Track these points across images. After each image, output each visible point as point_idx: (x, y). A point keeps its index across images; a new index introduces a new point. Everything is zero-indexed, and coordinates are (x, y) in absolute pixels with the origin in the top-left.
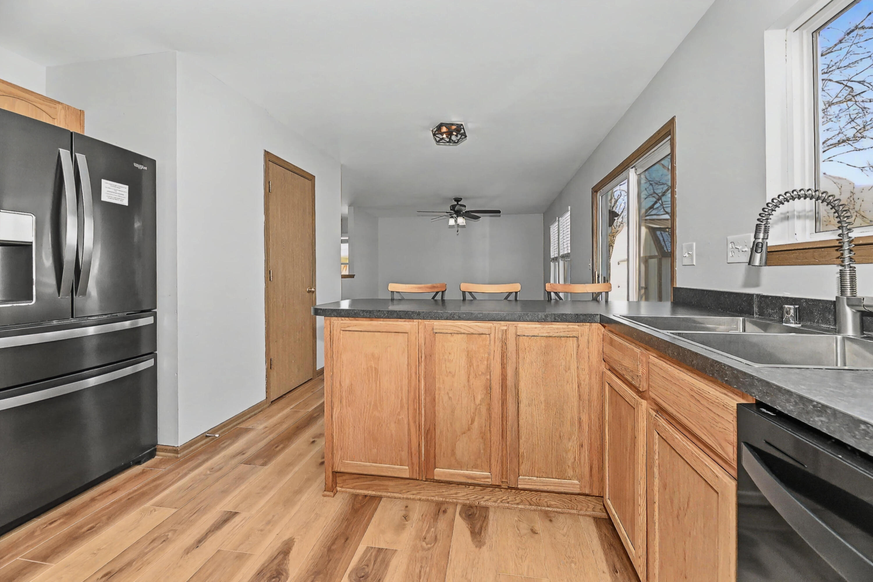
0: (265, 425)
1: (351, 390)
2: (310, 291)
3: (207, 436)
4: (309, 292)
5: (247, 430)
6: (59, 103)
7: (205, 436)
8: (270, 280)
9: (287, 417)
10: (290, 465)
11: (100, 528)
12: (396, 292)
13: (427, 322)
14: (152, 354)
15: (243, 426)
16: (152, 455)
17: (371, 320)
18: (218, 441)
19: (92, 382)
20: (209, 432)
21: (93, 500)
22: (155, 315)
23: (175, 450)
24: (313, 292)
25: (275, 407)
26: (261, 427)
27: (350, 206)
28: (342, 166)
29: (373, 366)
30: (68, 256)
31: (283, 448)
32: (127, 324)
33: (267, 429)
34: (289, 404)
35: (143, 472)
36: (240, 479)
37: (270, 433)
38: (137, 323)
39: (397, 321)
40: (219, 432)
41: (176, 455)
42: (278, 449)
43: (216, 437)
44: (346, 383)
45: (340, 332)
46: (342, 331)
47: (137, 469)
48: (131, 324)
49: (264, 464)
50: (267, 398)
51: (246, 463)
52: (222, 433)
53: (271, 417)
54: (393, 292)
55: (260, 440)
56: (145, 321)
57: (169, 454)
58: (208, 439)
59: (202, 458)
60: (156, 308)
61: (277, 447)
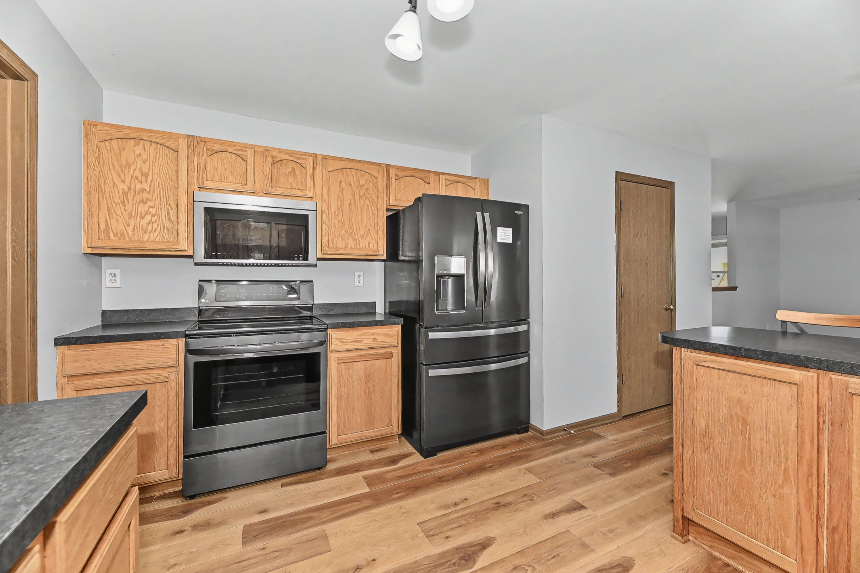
0: (615, 437)
1: (708, 434)
2: (669, 308)
3: (565, 430)
4: (667, 309)
5: (598, 437)
6: (476, 178)
7: (562, 429)
8: (622, 297)
9: (637, 437)
10: (639, 486)
11: (495, 469)
12: (791, 322)
13: (834, 376)
14: (526, 353)
15: (596, 431)
16: (526, 430)
17: (737, 359)
18: (573, 437)
19: (493, 367)
20: (566, 426)
21: (492, 448)
22: (528, 323)
23: (541, 432)
24: (671, 310)
25: (627, 423)
26: (611, 438)
27: (729, 202)
28: (713, 160)
29: (740, 415)
30: (481, 280)
31: (632, 468)
32: (512, 329)
33: (616, 442)
34: (640, 425)
35: (521, 441)
36: (589, 479)
37: (620, 447)
38: (517, 329)
39: (779, 366)
40: (575, 429)
41: (542, 437)
42: (626, 465)
43: (572, 433)
44: (701, 423)
45: (693, 367)
46: (695, 365)
47: (516, 437)
48: (515, 329)
49: (612, 475)
50: (618, 411)
51: (596, 467)
52: (578, 431)
53: (622, 431)
54: (785, 322)
55: (609, 451)
56: (522, 328)
57: (538, 434)
58: (565, 432)
59: (560, 447)
60: (529, 318)
61: (624, 463)
